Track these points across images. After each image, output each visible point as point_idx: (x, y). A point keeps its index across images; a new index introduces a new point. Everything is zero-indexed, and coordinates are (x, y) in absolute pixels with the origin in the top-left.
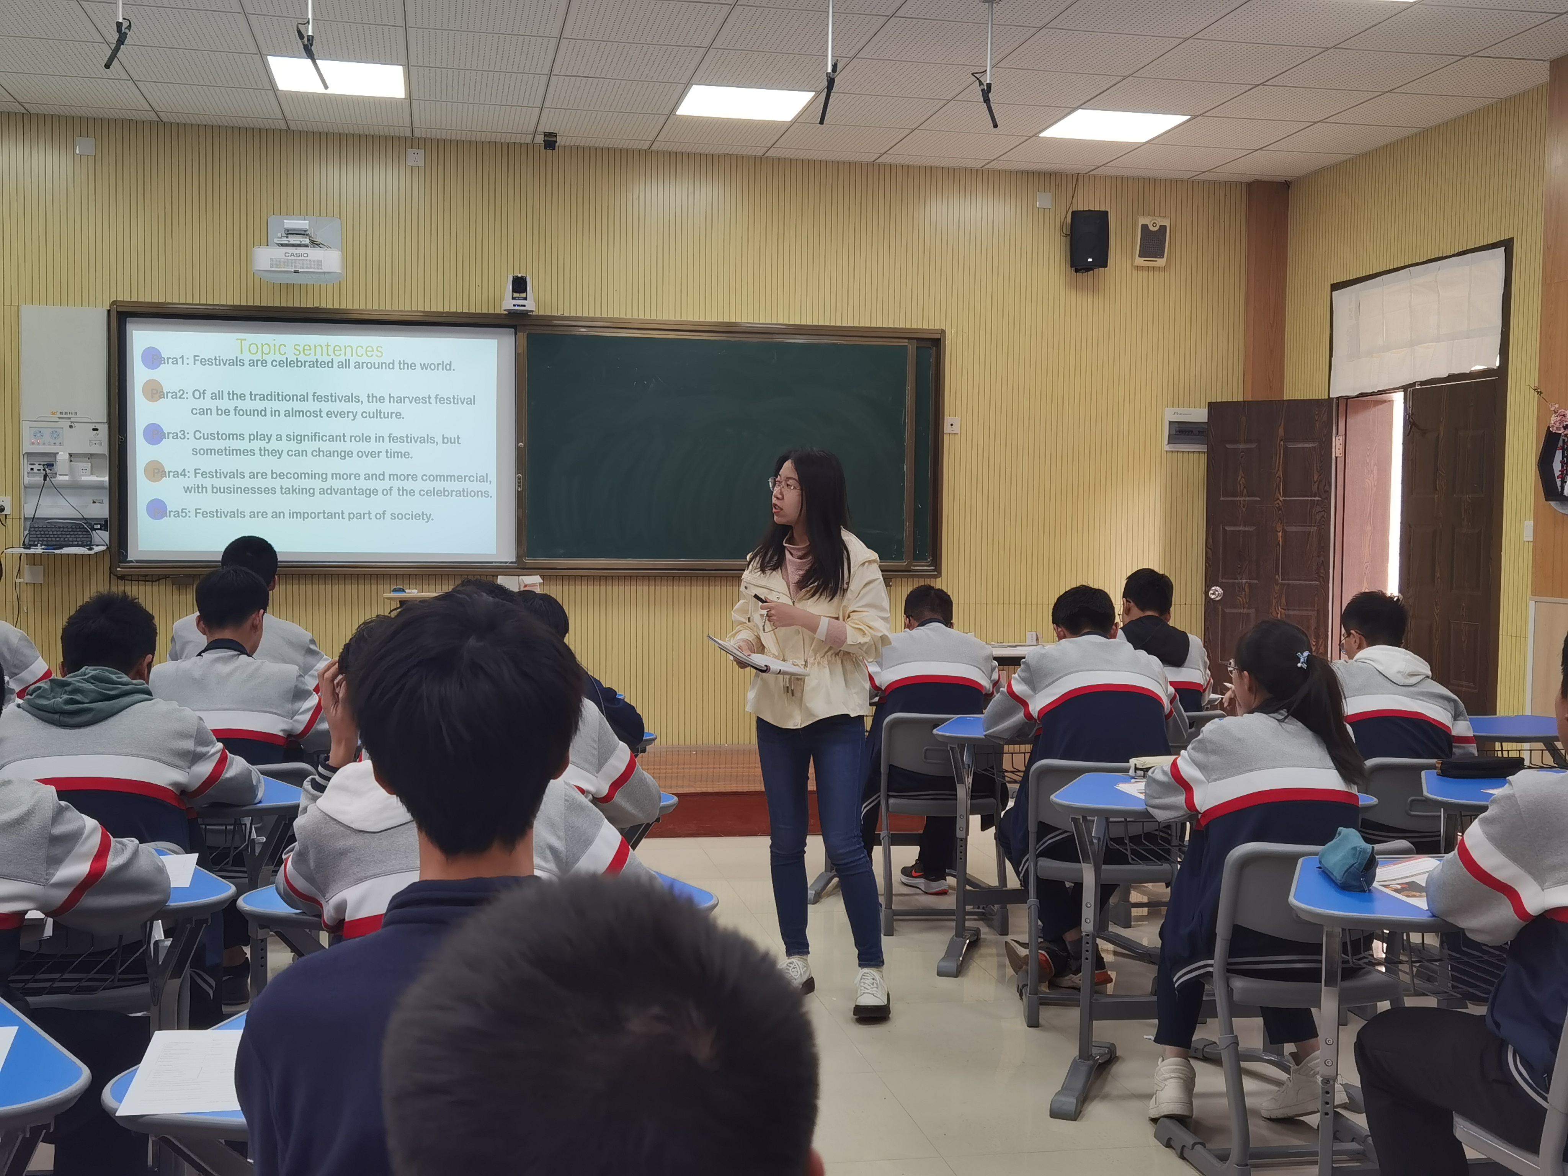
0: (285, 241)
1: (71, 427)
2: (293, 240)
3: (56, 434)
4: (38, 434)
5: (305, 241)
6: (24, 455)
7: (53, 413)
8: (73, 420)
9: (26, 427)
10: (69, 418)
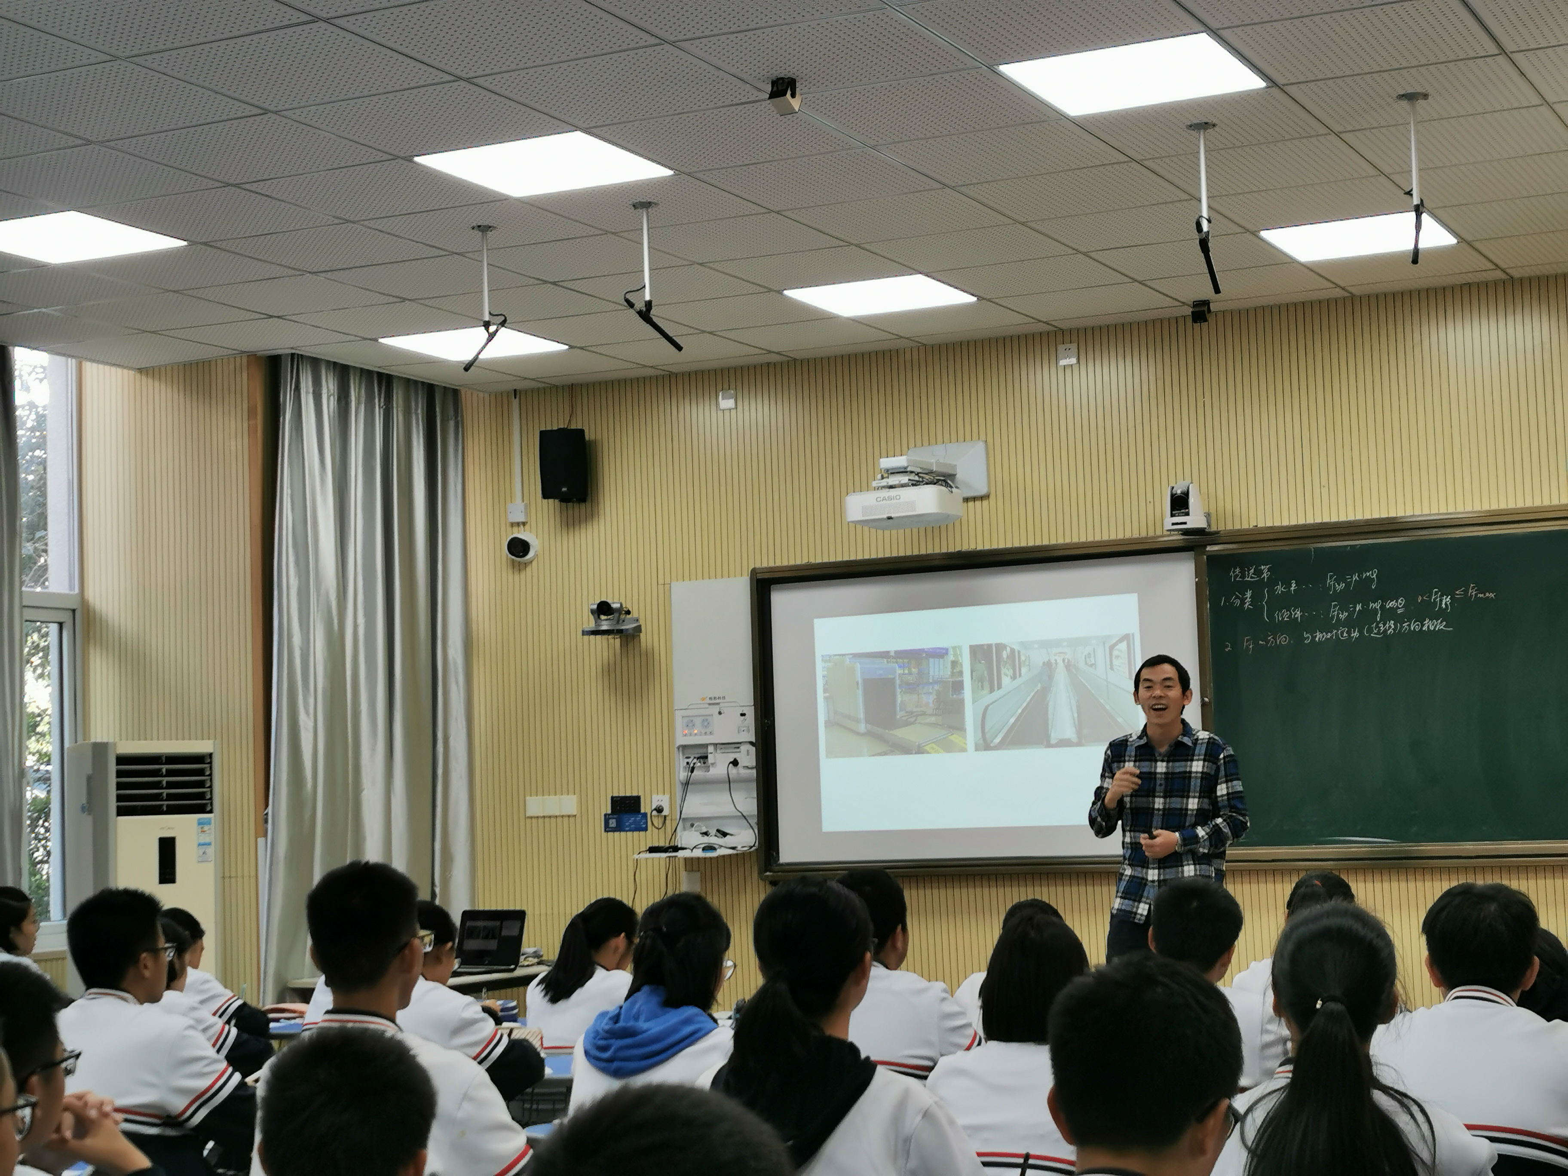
0: (884, 483)
1: (720, 713)
2: (894, 480)
3: (706, 722)
4: (690, 724)
5: (904, 479)
6: (678, 748)
7: (703, 699)
8: (721, 705)
9: (678, 717)
10: (718, 704)
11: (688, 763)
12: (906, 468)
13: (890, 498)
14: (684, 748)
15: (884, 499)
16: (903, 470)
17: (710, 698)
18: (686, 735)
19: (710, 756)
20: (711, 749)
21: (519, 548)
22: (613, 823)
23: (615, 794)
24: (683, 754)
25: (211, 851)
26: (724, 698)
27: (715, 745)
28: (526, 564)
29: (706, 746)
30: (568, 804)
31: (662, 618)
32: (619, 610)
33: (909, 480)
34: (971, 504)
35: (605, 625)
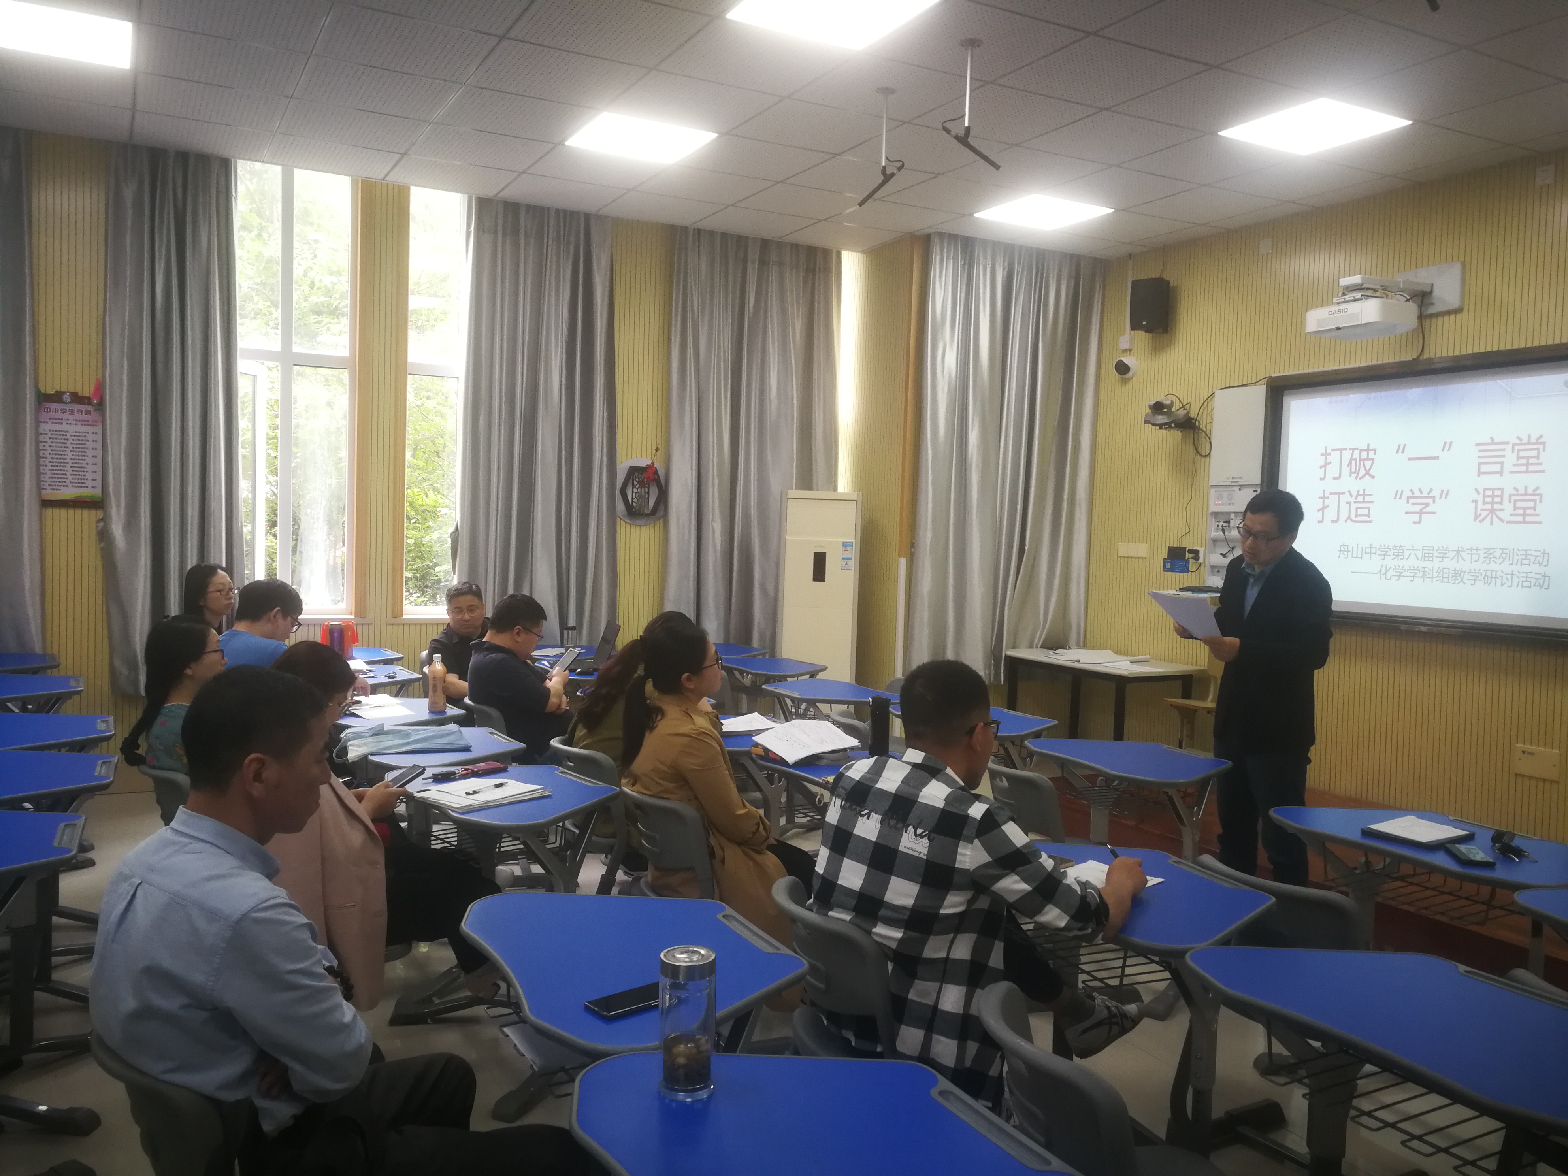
0: (1342, 299)
2: (1350, 296)
3: (1230, 495)
4: (1220, 497)
5: (1358, 295)
6: (1211, 514)
7: (1228, 478)
8: (1240, 483)
9: (1212, 491)
10: (1237, 482)
11: (1218, 526)
12: (1362, 285)
13: (1339, 311)
14: (1216, 515)
15: (1335, 312)
16: (1359, 287)
17: (1233, 478)
18: (1217, 505)
20: (1232, 516)
21: (1122, 369)
22: (1168, 566)
23: (1171, 545)
24: (1215, 518)
25: (851, 563)
26: (1242, 478)
28: (1129, 379)
29: (1229, 513)
30: (1141, 549)
31: (1209, 418)
32: (1170, 407)
33: (1362, 295)
34: (1446, 318)
35: (1161, 419)
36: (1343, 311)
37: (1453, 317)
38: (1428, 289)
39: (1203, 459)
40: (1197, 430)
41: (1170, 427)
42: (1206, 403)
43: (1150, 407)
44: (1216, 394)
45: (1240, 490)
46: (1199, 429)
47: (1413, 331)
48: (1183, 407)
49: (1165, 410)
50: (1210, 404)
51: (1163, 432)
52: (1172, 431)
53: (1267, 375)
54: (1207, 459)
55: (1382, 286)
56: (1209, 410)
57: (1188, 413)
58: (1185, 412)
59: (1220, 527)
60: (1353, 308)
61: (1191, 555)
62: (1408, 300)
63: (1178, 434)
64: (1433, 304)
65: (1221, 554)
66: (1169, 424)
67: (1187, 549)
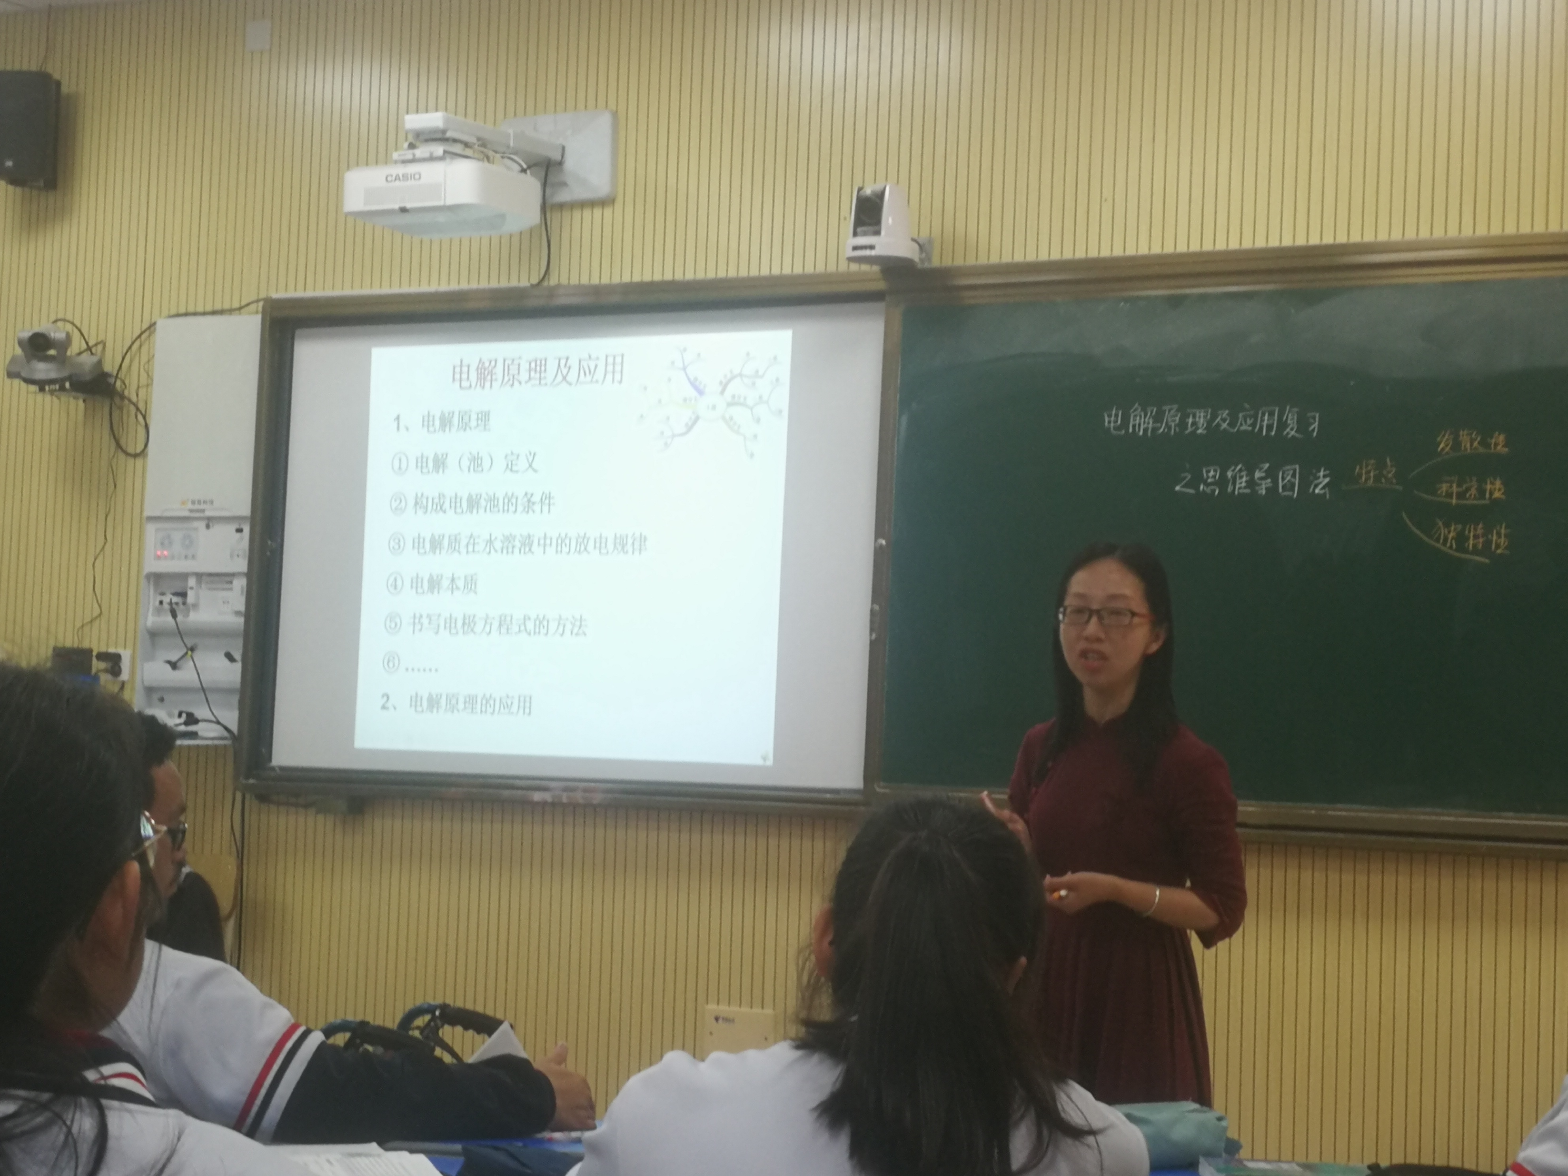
0: (409, 155)
2: (424, 151)
3: (188, 539)
4: (166, 541)
5: (438, 150)
6: (149, 576)
7: (183, 503)
8: (208, 514)
9: (151, 529)
10: (203, 511)
11: (161, 602)
12: (444, 132)
13: (405, 177)
14: (157, 578)
15: (397, 178)
16: (439, 136)
17: (193, 502)
18: (158, 558)
19: (191, 595)
20: (192, 582)
23: (60, 645)
24: (156, 585)
26: (212, 502)
27: (199, 576)
29: (184, 576)
31: (143, 375)
32: (64, 345)
33: (445, 152)
34: (587, 213)
35: (43, 370)
36: (413, 177)
37: (597, 212)
38: (556, 156)
39: (131, 461)
40: (117, 400)
41: (62, 389)
42: (137, 343)
43: (21, 343)
44: (158, 326)
45: (208, 527)
46: (122, 397)
47: (531, 230)
48: (89, 349)
49: (52, 352)
50: (145, 349)
51: (47, 402)
52: (64, 398)
53: (263, 295)
54: (139, 462)
55: (479, 139)
56: (144, 359)
57: (100, 363)
58: (95, 359)
59: (166, 606)
60: (431, 173)
61: (102, 665)
62: (524, 171)
63: (76, 405)
64: (564, 184)
65: (169, 662)
66: (61, 381)
67: (94, 654)
